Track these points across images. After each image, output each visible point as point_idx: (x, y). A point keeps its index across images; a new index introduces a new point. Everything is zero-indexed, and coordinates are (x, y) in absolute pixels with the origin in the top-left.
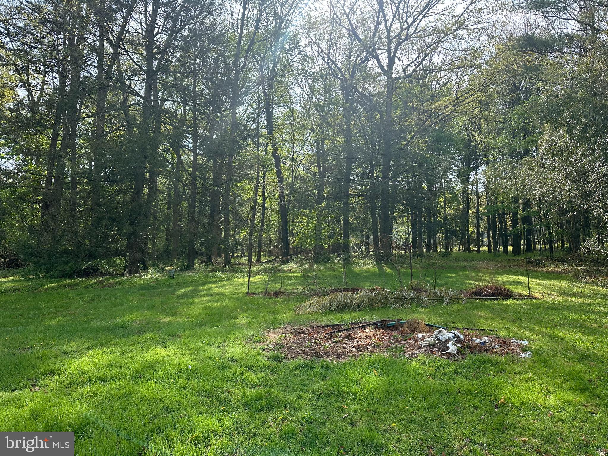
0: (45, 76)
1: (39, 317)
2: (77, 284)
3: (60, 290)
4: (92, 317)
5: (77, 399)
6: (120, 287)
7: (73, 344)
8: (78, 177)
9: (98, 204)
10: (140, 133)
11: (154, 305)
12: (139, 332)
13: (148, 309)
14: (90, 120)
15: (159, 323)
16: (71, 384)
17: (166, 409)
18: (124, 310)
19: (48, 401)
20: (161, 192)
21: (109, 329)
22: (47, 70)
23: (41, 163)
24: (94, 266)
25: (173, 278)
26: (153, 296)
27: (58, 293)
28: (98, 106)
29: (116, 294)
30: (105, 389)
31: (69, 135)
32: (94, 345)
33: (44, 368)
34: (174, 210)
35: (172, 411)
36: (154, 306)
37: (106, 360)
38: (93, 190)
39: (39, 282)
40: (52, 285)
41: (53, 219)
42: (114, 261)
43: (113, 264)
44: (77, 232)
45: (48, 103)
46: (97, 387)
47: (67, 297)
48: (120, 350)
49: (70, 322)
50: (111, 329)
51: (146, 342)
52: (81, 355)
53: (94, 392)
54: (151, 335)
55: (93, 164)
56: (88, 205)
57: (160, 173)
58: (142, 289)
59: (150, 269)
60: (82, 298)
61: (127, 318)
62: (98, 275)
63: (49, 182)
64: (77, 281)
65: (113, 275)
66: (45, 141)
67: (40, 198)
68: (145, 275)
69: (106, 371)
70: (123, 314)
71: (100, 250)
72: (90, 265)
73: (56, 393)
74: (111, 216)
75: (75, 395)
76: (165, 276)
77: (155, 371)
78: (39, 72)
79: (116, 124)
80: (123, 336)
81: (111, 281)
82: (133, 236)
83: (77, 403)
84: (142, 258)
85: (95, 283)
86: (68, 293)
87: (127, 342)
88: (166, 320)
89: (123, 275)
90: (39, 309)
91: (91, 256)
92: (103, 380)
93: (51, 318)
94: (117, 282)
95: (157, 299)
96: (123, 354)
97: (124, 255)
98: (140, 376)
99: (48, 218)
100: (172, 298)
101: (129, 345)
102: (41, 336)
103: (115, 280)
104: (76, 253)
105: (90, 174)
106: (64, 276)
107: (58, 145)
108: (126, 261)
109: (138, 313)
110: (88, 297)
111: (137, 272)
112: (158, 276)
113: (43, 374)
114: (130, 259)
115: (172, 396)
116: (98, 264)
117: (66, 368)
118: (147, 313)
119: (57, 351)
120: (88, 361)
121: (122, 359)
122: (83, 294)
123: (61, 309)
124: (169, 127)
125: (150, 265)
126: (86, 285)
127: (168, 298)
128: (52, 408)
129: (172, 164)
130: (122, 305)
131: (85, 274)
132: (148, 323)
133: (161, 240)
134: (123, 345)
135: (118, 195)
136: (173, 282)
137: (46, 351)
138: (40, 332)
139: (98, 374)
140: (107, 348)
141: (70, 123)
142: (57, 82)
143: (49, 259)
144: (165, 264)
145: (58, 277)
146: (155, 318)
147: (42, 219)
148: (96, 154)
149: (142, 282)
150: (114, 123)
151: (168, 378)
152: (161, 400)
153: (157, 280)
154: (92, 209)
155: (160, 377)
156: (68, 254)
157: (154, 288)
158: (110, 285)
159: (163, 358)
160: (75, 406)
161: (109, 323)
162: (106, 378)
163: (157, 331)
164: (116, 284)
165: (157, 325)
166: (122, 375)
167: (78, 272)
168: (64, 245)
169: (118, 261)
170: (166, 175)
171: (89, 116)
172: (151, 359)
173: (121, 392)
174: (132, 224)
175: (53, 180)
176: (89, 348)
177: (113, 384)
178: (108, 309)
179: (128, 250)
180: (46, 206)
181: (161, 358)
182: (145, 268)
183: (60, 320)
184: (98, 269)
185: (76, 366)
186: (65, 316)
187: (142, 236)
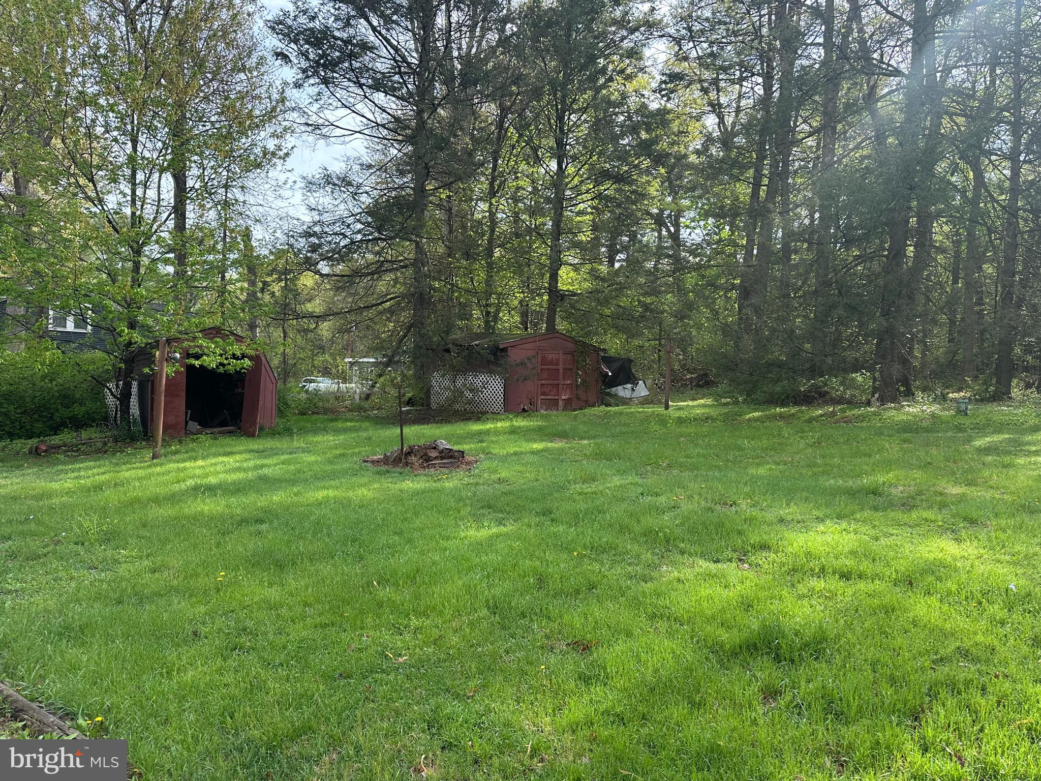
0: (741, 86)
1: (741, 461)
2: (793, 415)
3: (767, 424)
4: (820, 470)
5: (803, 596)
6: (864, 424)
7: (793, 508)
8: (792, 241)
9: (827, 284)
10: (901, 144)
11: (929, 460)
12: (903, 505)
13: (919, 467)
14: (811, 142)
15: (941, 494)
16: (795, 570)
17: (964, 653)
18: (874, 464)
19: (763, 588)
20: (942, 250)
21: (852, 493)
22: (744, 75)
23: (738, 228)
24: (820, 387)
25: (966, 414)
26: (927, 445)
27: (767, 427)
28: (825, 114)
29: (858, 436)
30: (850, 591)
31: (779, 175)
32: (827, 517)
33: (754, 538)
34: (967, 284)
35: (976, 660)
36: (930, 463)
37: (848, 544)
38: (818, 259)
39: (737, 409)
40: (756, 414)
41: (756, 312)
42: (853, 379)
43: (853, 385)
44: (793, 331)
45: (747, 129)
46: (834, 584)
47: (779, 435)
48: (872, 532)
49: (787, 474)
50: (854, 494)
51: (917, 525)
52: (808, 529)
53: (830, 591)
54: (926, 514)
55: (817, 215)
56: (809, 286)
57: (938, 215)
58: (905, 431)
59: (919, 395)
60: (802, 438)
61: (881, 478)
62: (826, 403)
63: (749, 253)
64: (793, 410)
65: (851, 403)
66: (743, 190)
67: (737, 281)
68: (909, 406)
69: (850, 563)
70: (873, 470)
71: (829, 360)
72: (812, 385)
73: (774, 579)
74: (848, 301)
75: (802, 589)
76: (948, 409)
77: (939, 579)
78: (733, 82)
79: (855, 138)
80: (876, 509)
81: (848, 413)
82: (887, 336)
83: (805, 602)
84: (904, 375)
85: (822, 416)
86: (780, 429)
87: (882, 520)
88: (956, 490)
89: (868, 403)
90: (740, 449)
91: (814, 371)
92: (846, 576)
93: (758, 465)
94: (859, 416)
95: (934, 451)
96: (877, 539)
97: (871, 369)
98: (911, 584)
99: (749, 311)
100: (966, 452)
101: (887, 525)
102: (747, 489)
103: (856, 412)
104: (791, 366)
105: (812, 233)
106: (774, 400)
107: (761, 193)
108: (875, 380)
109: (902, 473)
110: (813, 437)
111: (894, 400)
112: (935, 408)
113: (753, 547)
114: (882, 377)
115: (975, 633)
116: (826, 385)
117: (785, 543)
118: (918, 474)
119: (770, 516)
120: (819, 539)
121: (875, 546)
122: (803, 432)
123: (772, 453)
124: (961, 120)
125: (917, 388)
126: (807, 417)
127: (957, 450)
128: (769, 601)
129: (963, 192)
130: (870, 456)
131: (807, 399)
132: (920, 493)
133: (939, 341)
134: (876, 523)
135: (859, 264)
136: (966, 421)
137: (755, 512)
138: (746, 484)
139: (838, 564)
140: (850, 524)
141: (780, 153)
142: (760, 90)
143: (751, 375)
144: (947, 387)
145: (764, 402)
146: (934, 485)
147: (739, 313)
148: (821, 198)
149: (905, 418)
150: (851, 136)
151: (967, 598)
152: (953, 635)
153: (933, 416)
154: (816, 292)
155: (949, 593)
156: (780, 367)
157: (927, 430)
158: (847, 421)
159: (955, 559)
160: (803, 606)
161: (850, 483)
162: (850, 573)
163: (940, 509)
164: (857, 418)
165: (939, 499)
166: (877, 575)
167: (794, 397)
168: (772, 353)
169: (860, 379)
170: (951, 216)
171: (811, 134)
172: (931, 557)
173: (876, 601)
174: (886, 314)
175: (755, 252)
176: (820, 520)
177: (862, 585)
178: (846, 459)
179: (879, 360)
180: (745, 293)
181: (949, 559)
182: (909, 394)
183: (770, 469)
184: (827, 393)
185: (801, 544)
186: (779, 464)
187: (904, 334)
